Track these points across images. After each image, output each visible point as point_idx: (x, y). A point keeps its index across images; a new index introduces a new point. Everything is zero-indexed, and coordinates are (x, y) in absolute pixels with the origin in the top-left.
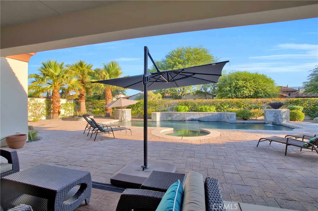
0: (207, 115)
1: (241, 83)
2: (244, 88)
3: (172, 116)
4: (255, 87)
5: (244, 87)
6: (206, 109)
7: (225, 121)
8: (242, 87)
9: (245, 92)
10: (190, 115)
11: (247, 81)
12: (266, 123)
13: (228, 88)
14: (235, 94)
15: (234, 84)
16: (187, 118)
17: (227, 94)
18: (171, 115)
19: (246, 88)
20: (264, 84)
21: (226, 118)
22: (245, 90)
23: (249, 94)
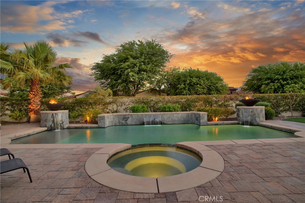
1: (194, 80)
4: (208, 85)
5: (197, 84)
7: (193, 123)
8: (195, 84)
11: (200, 78)
12: (240, 123)
13: (183, 86)
14: (190, 92)
15: (188, 82)
17: (182, 92)
18: (125, 118)
19: (200, 85)
20: (216, 81)
22: (199, 87)
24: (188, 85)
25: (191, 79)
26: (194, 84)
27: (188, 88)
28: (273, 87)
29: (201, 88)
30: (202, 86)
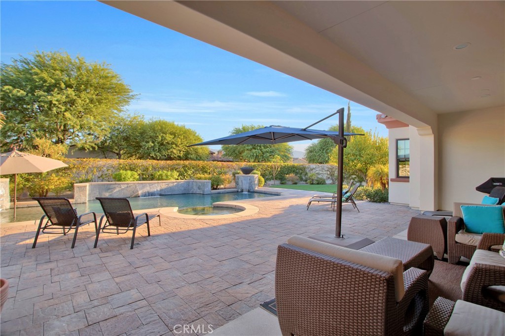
0: (171, 185)
1: (169, 138)
2: (174, 146)
3: (110, 191)
6: (167, 176)
7: (194, 192)
9: (175, 151)
10: (144, 186)
11: (176, 136)
12: (239, 191)
16: (140, 192)
18: (109, 189)
19: (176, 145)
21: (195, 188)
22: (174, 148)
23: (179, 155)
24: (158, 143)
25: (164, 135)
26: (168, 143)
27: (159, 148)
28: (255, 154)
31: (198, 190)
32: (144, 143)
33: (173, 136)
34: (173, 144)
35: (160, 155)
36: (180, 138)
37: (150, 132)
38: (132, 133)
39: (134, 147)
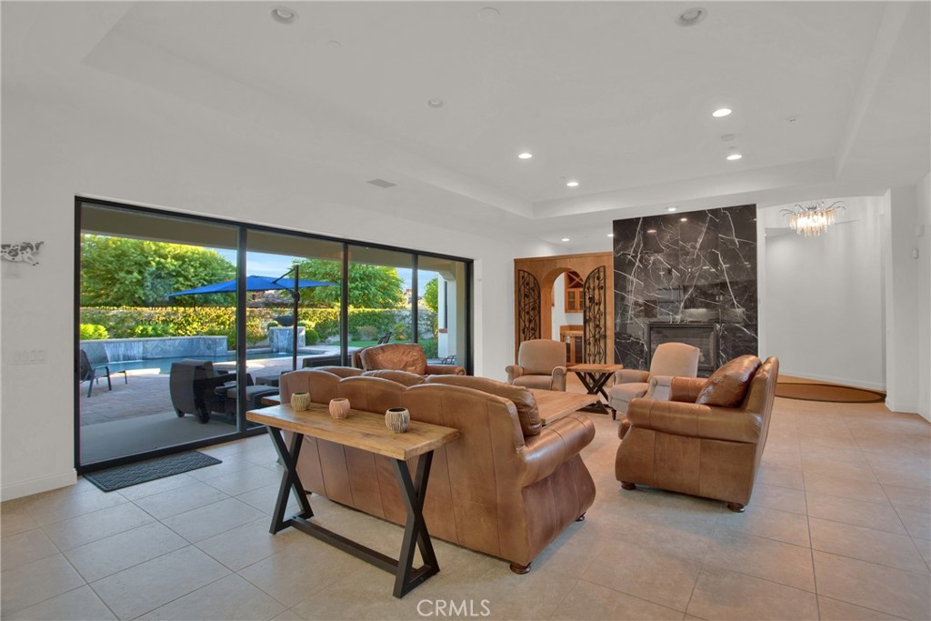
7: (201, 354)
21: (202, 347)
24: (151, 274)
25: (162, 260)
26: (169, 274)
27: (152, 284)
28: (334, 292)
29: (188, 285)
30: (190, 281)
31: (208, 351)
32: (122, 274)
33: (180, 262)
34: (180, 277)
35: (155, 296)
36: (192, 266)
37: (135, 255)
38: (99, 256)
39: (104, 280)
